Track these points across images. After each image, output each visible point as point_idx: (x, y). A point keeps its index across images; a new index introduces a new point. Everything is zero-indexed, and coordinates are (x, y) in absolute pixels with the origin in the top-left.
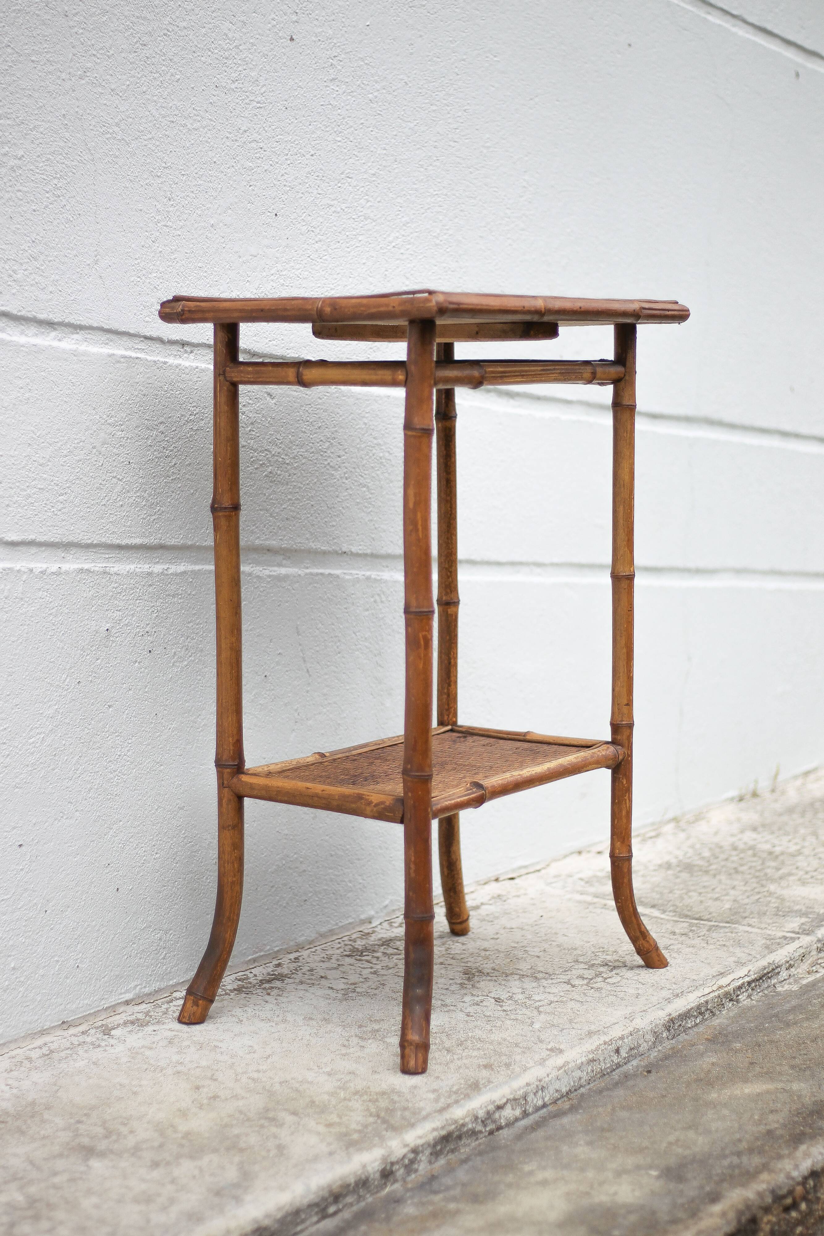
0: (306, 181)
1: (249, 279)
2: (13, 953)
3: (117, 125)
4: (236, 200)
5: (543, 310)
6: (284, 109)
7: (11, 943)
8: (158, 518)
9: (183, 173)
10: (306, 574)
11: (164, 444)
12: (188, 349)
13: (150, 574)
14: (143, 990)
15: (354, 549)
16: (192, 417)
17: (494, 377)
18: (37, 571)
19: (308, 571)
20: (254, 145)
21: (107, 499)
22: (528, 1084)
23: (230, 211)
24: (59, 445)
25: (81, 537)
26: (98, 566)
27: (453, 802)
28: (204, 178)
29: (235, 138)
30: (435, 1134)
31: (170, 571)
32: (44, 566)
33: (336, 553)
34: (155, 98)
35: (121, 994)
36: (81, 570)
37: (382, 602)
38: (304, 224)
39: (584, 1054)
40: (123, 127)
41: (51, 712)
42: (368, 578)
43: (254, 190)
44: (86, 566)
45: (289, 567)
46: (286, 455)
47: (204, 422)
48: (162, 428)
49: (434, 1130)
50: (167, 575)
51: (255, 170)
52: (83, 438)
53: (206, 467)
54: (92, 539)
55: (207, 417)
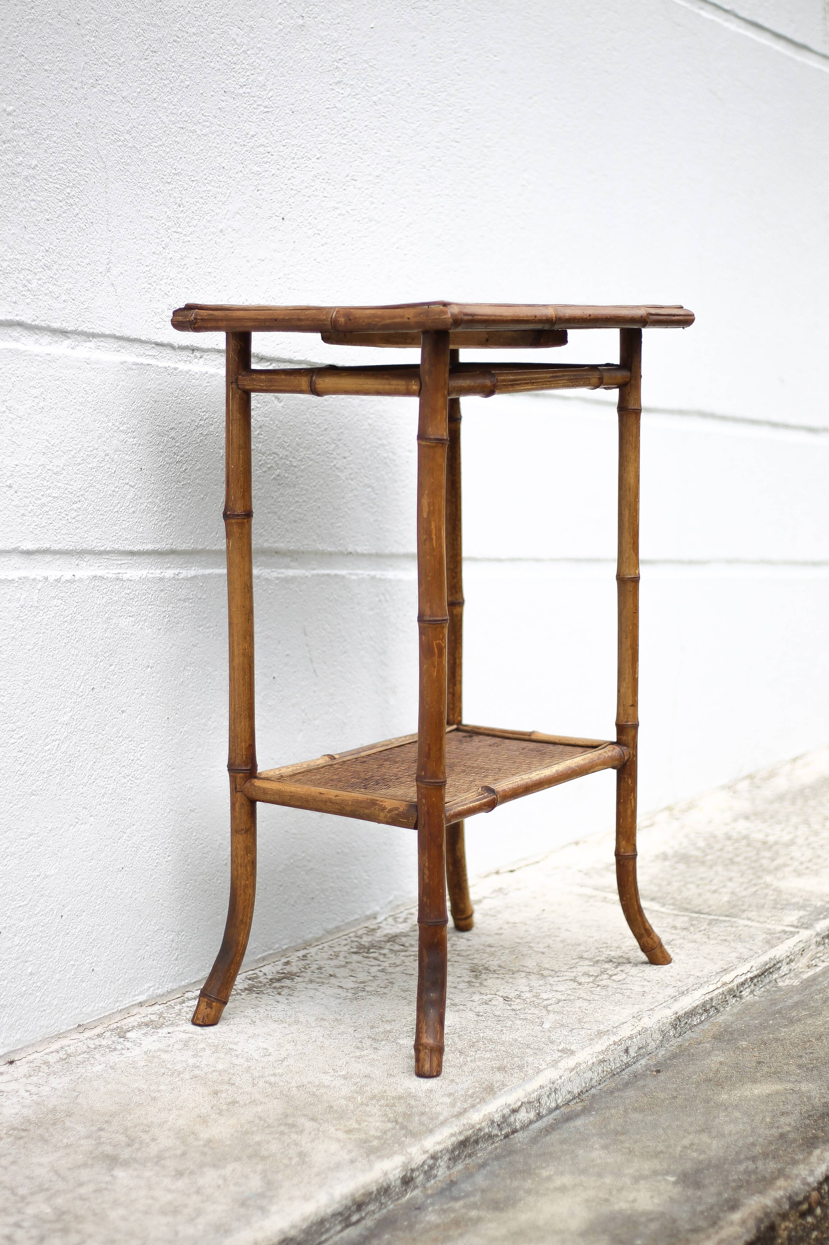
0: (312, 184)
1: (257, 283)
2: (30, 959)
3: (129, 132)
4: (245, 205)
5: (554, 319)
6: (290, 113)
7: (28, 948)
8: (169, 524)
9: (193, 179)
10: (313, 575)
11: (174, 450)
12: (198, 354)
13: (161, 579)
14: (156, 991)
15: (359, 549)
16: (202, 423)
17: (504, 385)
18: (51, 579)
19: (315, 572)
20: (261, 149)
21: (119, 506)
22: (542, 1087)
23: (238, 216)
24: (73, 453)
25: (94, 544)
26: (110, 573)
27: (465, 807)
28: (213, 184)
29: (244, 143)
30: (454, 1139)
31: (181, 576)
32: (58, 574)
33: (342, 554)
34: (165, 105)
35: (135, 996)
36: (95, 577)
37: (387, 601)
38: (310, 227)
39: (595, 1055)
40: (134, 135)
41: (66, 718)
42: (373, 578)
43: (261, 195)
44: (100, 573)
45: (296, 569)
46: (293, 458)
47: (213, 426)
48: (173, 434)
49: (452, 1135)
50: (178, 580)
51: (263, 174)
52: (96, 446)
53: (215, 472)
54: (106, 546)
55: (216, 422)
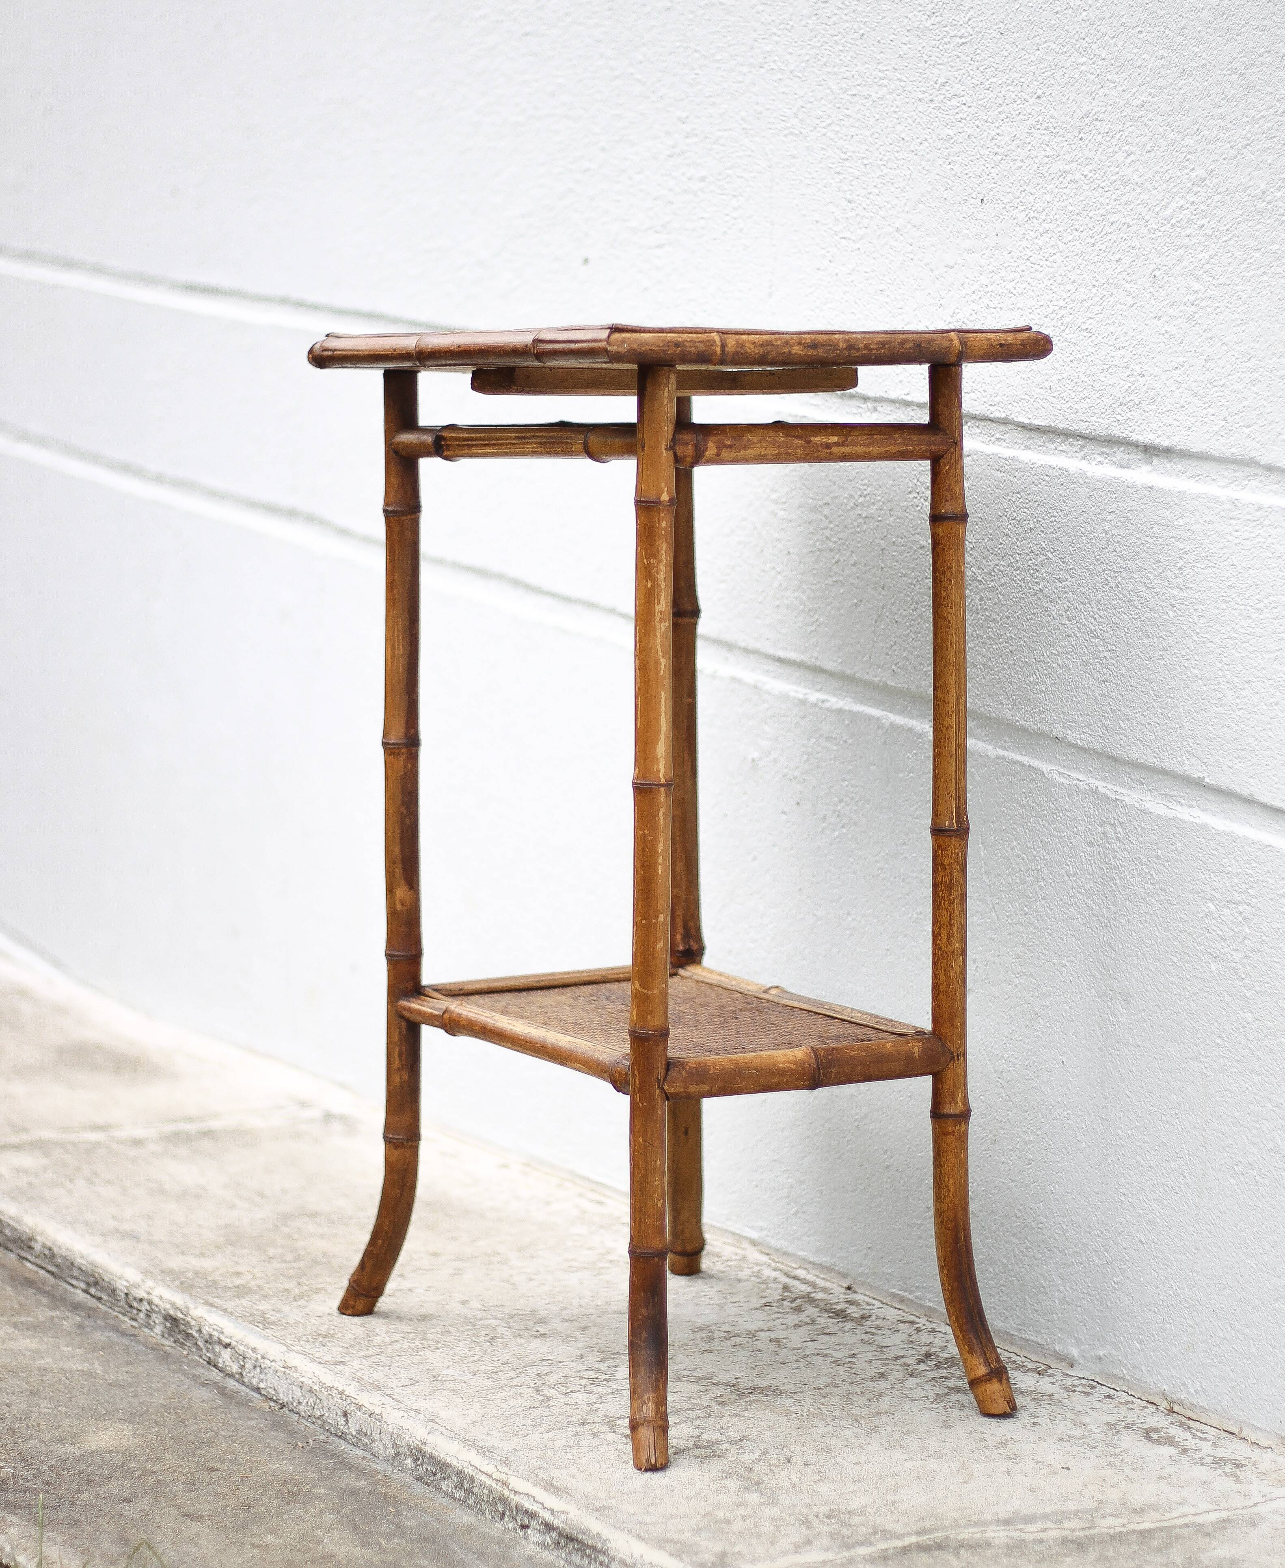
0: (1028, 140)
1: (942, 302)
3: (795, 116)
4: (929, 188)
6: (999, 36)
8: (816, 631)
9: (866, 162)
10: (998, 757)
11: (827, 533)
12: (870, 405)
13: (803, 702)
15: (1072, 736)
16: (861, 500)
19: (1006, 753)
20: (954, 102)
23: (921, 206)
25: (734, 637)
28: (889, 165)
29: (930, 98)
31: (827, 705)
33: (1041, 735)
34: (836, 69)
36: (733, 679)
37: (1118, 839)
38: (1022, 208)
40: (801, 117)
42: (1095, 792)
43: (952, 169)
44: (739, 674)
45: (982, 740)
46: (979, 568)
47: (875, 507)
48: (826, 511)
50: (821, 708)
51: (955, 138)
53: (873, 571)
54: (748, 643)
55: (879, 501)
